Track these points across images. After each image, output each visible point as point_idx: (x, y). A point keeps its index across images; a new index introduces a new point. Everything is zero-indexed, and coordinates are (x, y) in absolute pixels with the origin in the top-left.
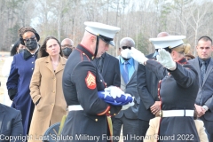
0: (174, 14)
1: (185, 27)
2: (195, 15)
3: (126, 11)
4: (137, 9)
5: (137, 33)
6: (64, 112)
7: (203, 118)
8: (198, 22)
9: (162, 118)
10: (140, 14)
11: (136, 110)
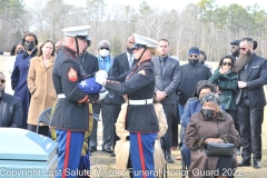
0: (140, 23)
1: (149, 32)
2: (156, 22)
3: (104, 20)
4: (112, 18)
5: (112, 37)
6: (54, 99)
7: (162, 102)
8: (159, 29)
9: (129, 106)
10: (115, 22)
11: (112, 97)
